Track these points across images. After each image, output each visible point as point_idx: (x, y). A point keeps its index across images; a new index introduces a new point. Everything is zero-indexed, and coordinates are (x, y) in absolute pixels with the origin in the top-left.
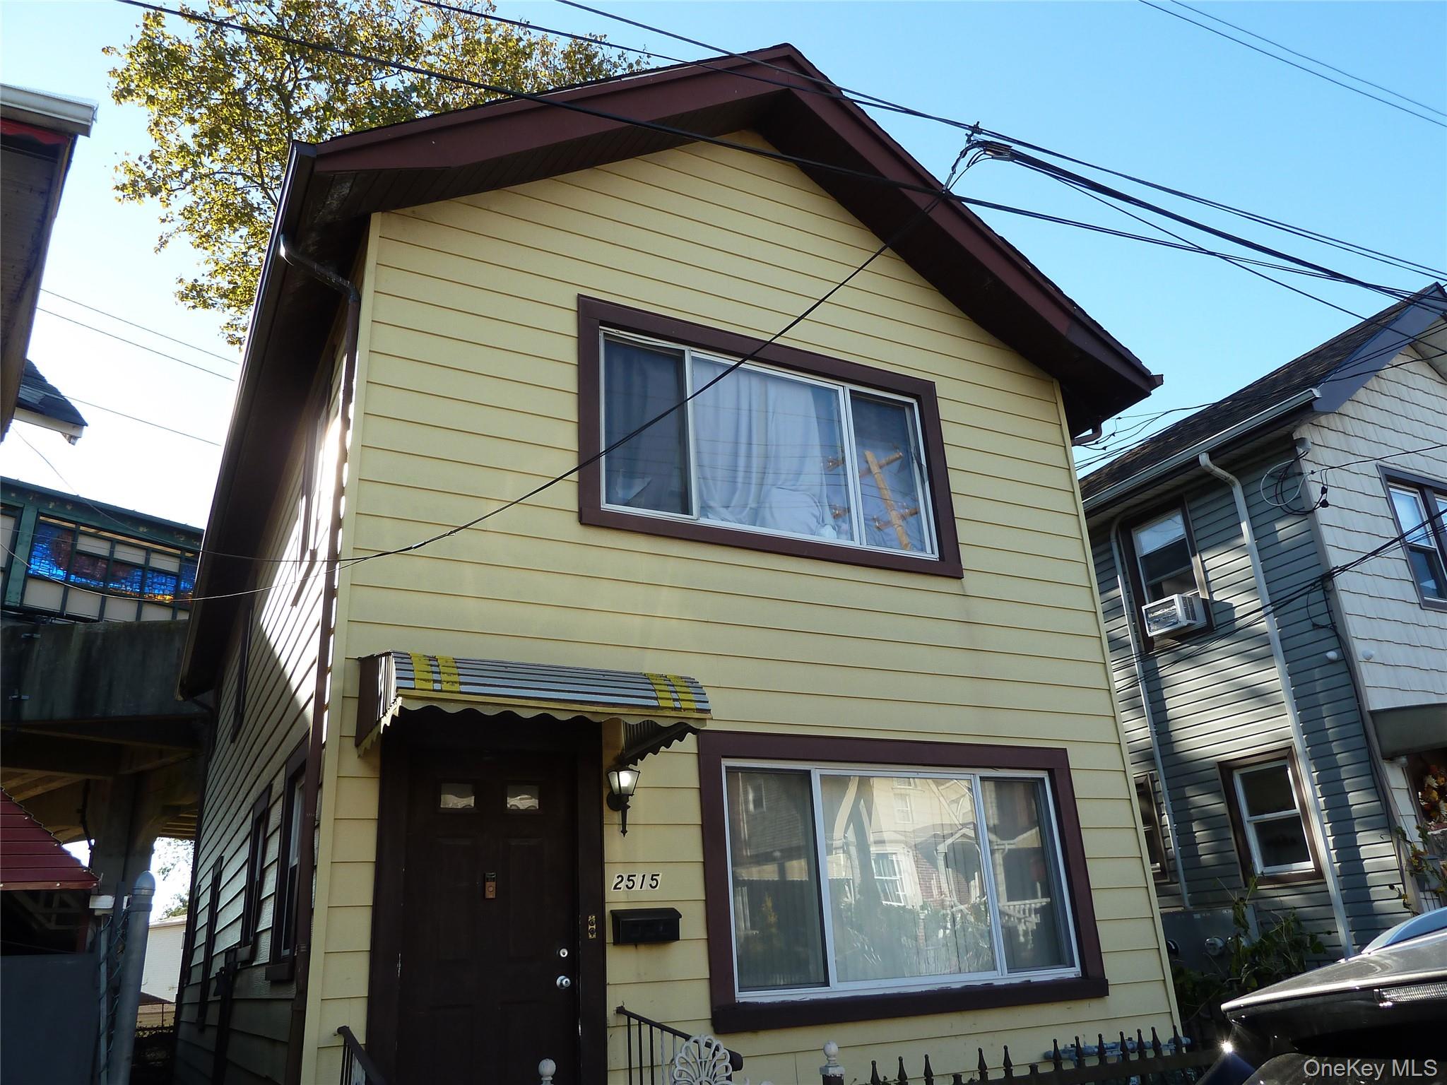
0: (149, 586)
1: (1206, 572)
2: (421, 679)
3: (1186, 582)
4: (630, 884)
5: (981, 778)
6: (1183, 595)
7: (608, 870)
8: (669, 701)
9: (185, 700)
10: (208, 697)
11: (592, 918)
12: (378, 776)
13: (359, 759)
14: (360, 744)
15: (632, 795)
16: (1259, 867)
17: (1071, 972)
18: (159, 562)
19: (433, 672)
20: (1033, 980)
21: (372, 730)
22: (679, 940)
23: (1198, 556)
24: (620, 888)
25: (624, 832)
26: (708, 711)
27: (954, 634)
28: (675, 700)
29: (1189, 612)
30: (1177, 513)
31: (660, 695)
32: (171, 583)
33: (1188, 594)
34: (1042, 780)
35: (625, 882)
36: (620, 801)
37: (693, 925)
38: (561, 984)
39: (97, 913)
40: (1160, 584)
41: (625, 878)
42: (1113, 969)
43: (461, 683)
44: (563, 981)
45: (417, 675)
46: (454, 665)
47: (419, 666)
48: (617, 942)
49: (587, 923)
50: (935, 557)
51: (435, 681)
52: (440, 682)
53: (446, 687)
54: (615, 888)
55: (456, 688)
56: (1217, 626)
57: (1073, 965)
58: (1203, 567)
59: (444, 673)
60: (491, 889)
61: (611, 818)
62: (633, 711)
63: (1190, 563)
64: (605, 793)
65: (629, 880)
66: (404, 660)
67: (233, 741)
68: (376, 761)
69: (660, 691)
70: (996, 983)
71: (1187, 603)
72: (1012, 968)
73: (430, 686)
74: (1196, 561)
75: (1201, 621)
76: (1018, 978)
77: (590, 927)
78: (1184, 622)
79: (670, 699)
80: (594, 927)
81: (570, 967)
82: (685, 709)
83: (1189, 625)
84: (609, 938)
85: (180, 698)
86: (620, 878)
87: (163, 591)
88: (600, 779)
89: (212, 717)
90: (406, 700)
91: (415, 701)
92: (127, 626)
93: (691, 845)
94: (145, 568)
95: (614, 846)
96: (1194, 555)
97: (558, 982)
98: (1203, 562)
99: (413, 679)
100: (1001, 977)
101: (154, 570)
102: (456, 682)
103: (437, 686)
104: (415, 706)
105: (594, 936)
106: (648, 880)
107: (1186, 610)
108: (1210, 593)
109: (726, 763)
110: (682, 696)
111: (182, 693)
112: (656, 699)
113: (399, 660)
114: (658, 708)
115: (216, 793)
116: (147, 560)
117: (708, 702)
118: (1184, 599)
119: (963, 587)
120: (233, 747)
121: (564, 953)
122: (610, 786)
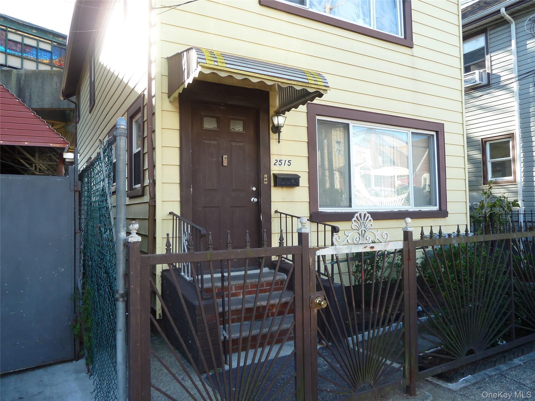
0: (40, 56)
1: (491, 61)
2: (209, 60)
3: (482, 65)
4: (280, 163)
5: (412, 133)
6: (480, 71)
7: (272, 157)
8: (312, 81)
9: (64, 99)
10: (74, 98)
11: (266, 176)
12: (179, 111)
13: (170, 104)
14: (170, 96)
15: (283, 127)
16: (490, 177)
17: (436, 208)
18: (43, 46)
19: (213, 57)
20: (422, 210)
21: (179, 88)
22: (299, 186)
23: (489, 54)
24: (276, 165)
25: (279, 142)
26: (328, 87)
27: (408, 72)
28: (315, 81)
29: (481, 79)
30: (482, 36)
31: (309, 78)
32: (49, 55)
33: (481, 71)
34: (433, 135)
35: (278, 162)
36: (277, 129)
37: (304, 181)
38: (254, 201)
39: (67, 160)
40: (470, 66)
41: (278, 161)
42: (450, 208)
43: (226, 63)
44: (254, 200)
45: (207, 58)
46: (221, 55)
47: (207, 55)
48: (275, 185)
49: (264, 178)
50: (403, 37)
51: (215, 61)
52: (217, 62)
53: (220, 64)
54: (274, 165)
55: (224, 65)
56: (492, 84)
57: (436, 205)
58: (491, 59)
59: (218, 58)
60: (226, 162)
61: (273, 137)
62: (299, 83)
63: (484, 57)
64: (271, 125)
65: (280, 162)
66: (199, 50)
67: (90, 112)
68: (177, 105)
69: (308, 76)
70: (410, 210)
71: (481, 75)
72: (416, 205)
73: (213, 63)
74: (487, 57)
75: (485, 82)
76: (417, 209)
77: (265, 179)
78: (478, 82)
79: (313, 80)
80: (267, 179)
81: (258, 194)
82: (319, 85)
83: (480, 83)
84: (272, 184)
85: (62, 98)
86: (276, 161)
87: (46, 58)
88: (269, 120)
89: (78, 106)
90: (203, 69)
91: (206, 69)
92: (34, 72)
93: (303, 150)
94: (37, 48)
95: (274, 147)
96: (487, 54)
97: (252, 200)
98: (491, 57)
99: (205, 59)
100: (412, 208)
101: (41, 49)
102: (224, 63)
103: (216, 63)
104: (207, 72)
105: (267, 183)
106: (287, 162)
107: (480, 77)
108: (492, 70)
109: (318, 117)
110: (317, 79)
111: (63, 96)
112: (307, 79)
113: (197, 50)
114: (308, 83)
115: (83, 135)
116: (38, 44)
117: (328, 83)
118: (480, 72)
119: (413, 52)
120: (90, 115)
121: (254, 189)
122: (273, 124)
